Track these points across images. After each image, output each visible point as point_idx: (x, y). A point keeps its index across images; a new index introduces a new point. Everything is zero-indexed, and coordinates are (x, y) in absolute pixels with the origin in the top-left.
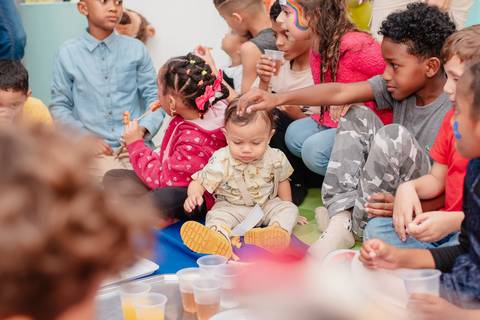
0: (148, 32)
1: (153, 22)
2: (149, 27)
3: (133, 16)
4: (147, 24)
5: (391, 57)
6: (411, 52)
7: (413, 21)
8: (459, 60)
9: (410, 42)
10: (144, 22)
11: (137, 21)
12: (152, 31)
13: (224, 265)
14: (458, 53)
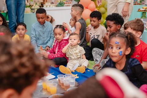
0: (53, 20)
1: (54, 18)
2: (53, 19)
3: (49, 16)
4: (53, 18)
5: (109, 25)
6: (114, 23)
7: (115, 16)
8: (131, 29)
9: (114, 21)
10: (52, 18)
11: (50, 18)
12: (54, 20)
13: (71, 76)
14: (130, 27)
